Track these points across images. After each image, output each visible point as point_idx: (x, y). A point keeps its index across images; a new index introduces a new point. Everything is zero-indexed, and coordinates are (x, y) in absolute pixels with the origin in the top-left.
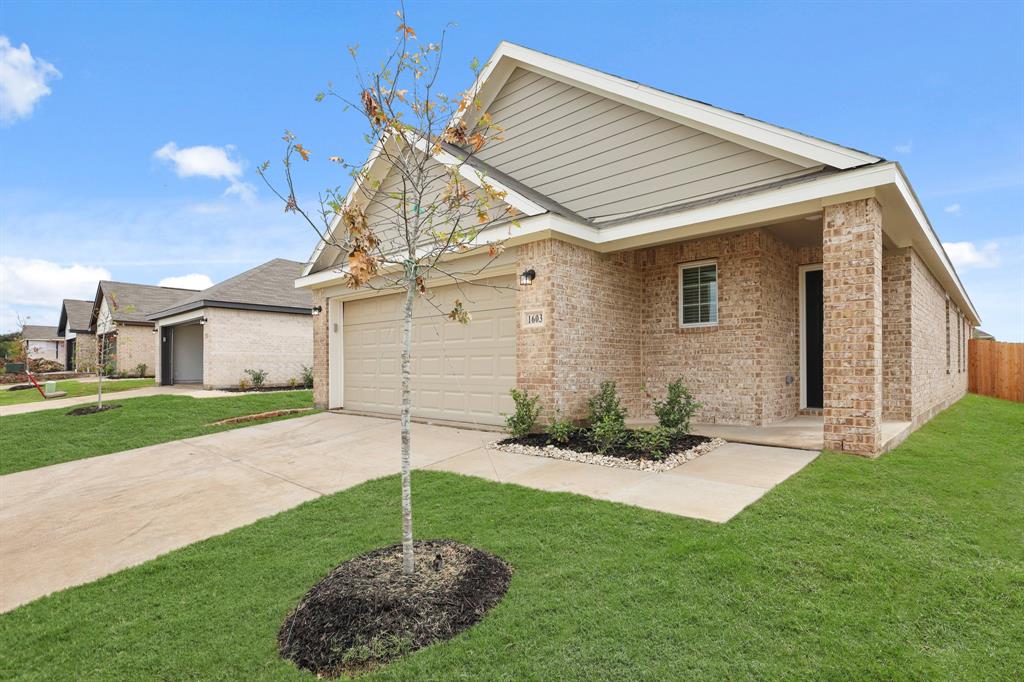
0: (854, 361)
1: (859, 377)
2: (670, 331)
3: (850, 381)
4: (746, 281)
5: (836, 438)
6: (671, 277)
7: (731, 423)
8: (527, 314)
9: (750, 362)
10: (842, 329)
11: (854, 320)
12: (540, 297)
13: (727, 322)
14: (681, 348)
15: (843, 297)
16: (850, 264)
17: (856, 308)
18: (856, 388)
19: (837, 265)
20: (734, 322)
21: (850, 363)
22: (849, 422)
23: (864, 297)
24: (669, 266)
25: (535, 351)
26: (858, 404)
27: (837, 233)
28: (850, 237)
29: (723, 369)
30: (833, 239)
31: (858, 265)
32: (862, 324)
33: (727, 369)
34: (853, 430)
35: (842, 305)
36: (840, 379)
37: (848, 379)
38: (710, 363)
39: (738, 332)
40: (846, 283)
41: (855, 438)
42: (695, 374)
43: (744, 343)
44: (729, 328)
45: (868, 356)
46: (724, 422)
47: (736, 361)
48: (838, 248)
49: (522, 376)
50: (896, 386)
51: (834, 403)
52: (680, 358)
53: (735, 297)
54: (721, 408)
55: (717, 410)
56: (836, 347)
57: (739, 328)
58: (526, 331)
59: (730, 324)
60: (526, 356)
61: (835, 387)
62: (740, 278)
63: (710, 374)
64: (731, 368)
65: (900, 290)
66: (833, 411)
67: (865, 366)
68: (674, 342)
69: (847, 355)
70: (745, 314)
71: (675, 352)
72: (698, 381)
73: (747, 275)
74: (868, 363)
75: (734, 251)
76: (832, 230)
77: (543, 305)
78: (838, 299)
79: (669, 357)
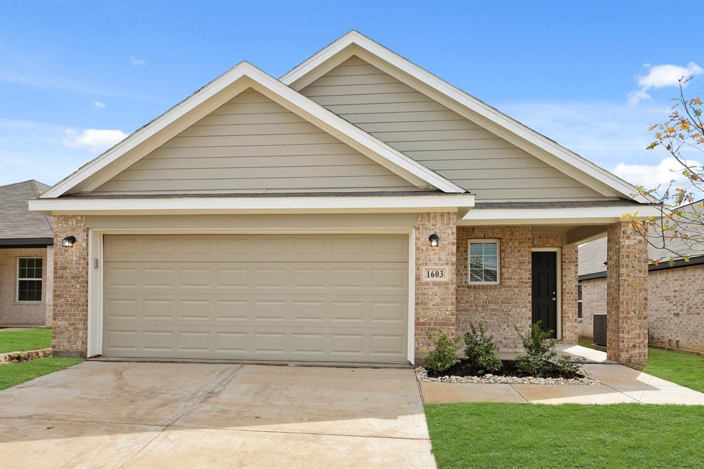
0: (637, 312)
1: (639, 321)
2: (463, 286)
3: (634, 323)
4: (522, 256)
5: (627, 356)
6: (464, 247)
7: (511, 350)
8: (426, 269)
9: (524, 310)
10: (631, 293)
11: (637, 288)
12: (444, 258)
13: (508, 283)
14: (472, 299)
15: (632, 275)
16: (636, 257)
17: (638, 282)
18: (638, 327)
19: (628, 256)
20: (513, 283)
21: (635, 312)
22: (634, 346)
23: (642, 276)
24: (463, 240)
25: (437, 300)
26: (639, 336)
27: (628, 238)
28: (635, 241)
29: (505, 314)
30: (626, 241)
31: (640, 257)
32: (641, 291)
33: (508, 315)
34: (637, 351)
35: (631, 280)
36: (629, 321)
37: (633, 322)
38: (495, 310)
39: (516, 290)
40: (633, 267)
41: (638, 355)
42: (483, 317)
43: (520, 297)
44: (510, 287)
45: (645, 309)
46: (505, 350)
47: (514, 309)
48: (628, 247)
49: (421, 320)
50: (570, 324)
51: (626, 336)
52: (471, 306)
53: (514, 267)
54: (503, 341)
55: (500, 342)
56: (627, 303)
57: (517, 287)
58: (427, 283)
59: (510, 284)
60: (426, 304)
61: (626, 326)
62: (517, 254)
63: (495, 317)
64: (511, 313)
65: (572, 269)
66: (626, 341)
67: (643, 314)
68: (466, 294)
69: (633, 308)
70: (521, 278)
71: (467, 302)
72: (486, 322)
73: (522, 252)
74: (645, 313)
75: (513, 235)
76: (625, 235)
77: (447, 264)
78: (629, 276)
79: (462, 305)
